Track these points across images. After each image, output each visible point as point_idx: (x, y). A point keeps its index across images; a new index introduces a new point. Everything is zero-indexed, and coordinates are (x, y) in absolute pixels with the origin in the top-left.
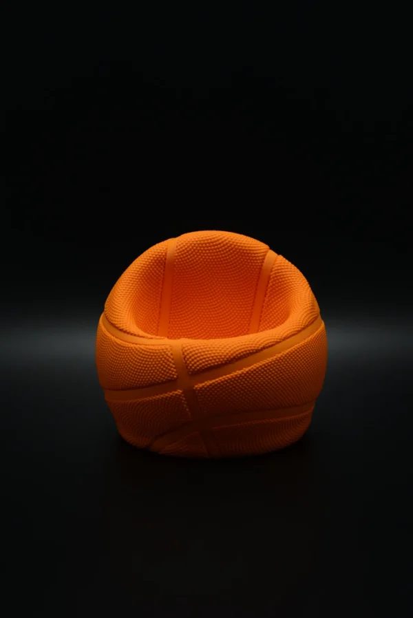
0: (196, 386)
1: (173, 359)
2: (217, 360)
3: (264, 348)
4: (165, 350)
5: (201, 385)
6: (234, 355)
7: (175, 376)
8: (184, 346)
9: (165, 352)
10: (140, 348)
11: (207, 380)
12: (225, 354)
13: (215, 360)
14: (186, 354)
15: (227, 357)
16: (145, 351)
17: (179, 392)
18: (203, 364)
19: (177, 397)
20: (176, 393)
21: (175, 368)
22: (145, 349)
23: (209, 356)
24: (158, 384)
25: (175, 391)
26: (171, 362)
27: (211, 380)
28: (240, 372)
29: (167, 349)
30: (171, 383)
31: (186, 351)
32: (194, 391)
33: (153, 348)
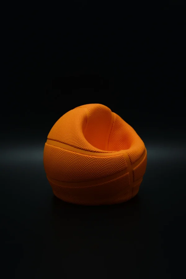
0: (134, 169)
1: (125, 159)
7: (127, 167)
8: (128, 153)
9: (122, 157)
10: (110, 158)
11: (136, 166)
14: (130, 156)
16: (113, 158)
19: (127, 176)
21: (127, 163)
24: (120, 171)
25: (127, 173)
26: (125, 161)
29: (122, 155)
30: (125, 170)
32: (133, 171)
33: (116, 156)
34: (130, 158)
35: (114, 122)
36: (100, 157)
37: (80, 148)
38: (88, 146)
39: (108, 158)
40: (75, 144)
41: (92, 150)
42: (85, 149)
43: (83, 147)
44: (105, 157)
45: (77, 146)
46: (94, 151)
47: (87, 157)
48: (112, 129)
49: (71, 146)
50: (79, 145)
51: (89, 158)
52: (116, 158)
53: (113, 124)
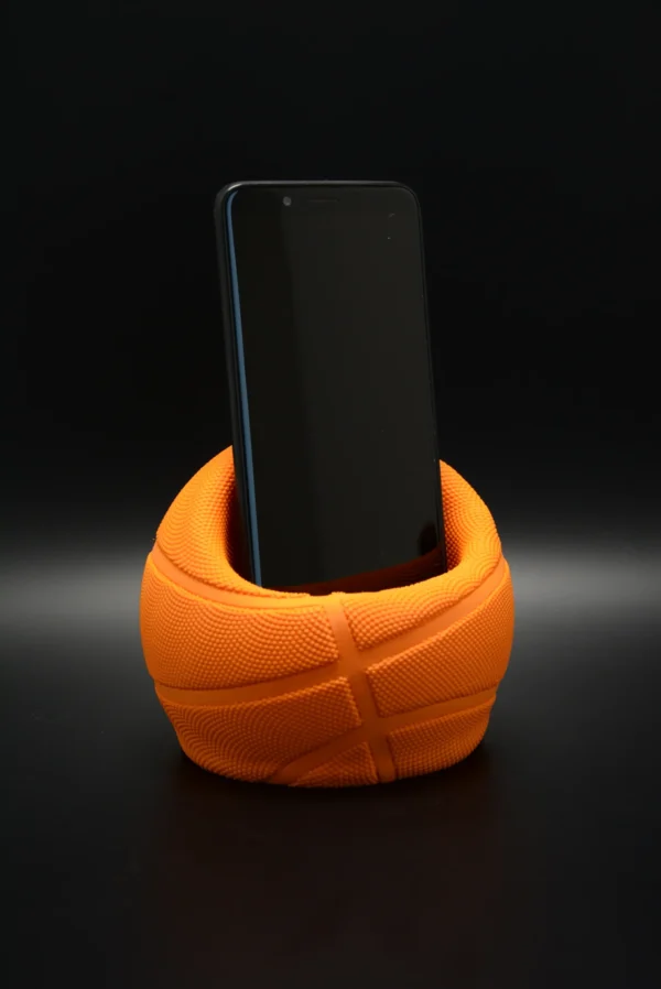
0: (370, 668)
1: (330, 628)
2: (401, 623)
3: (461, 598)
4: (316, 615)
5: (377, 666)
6: (425, 612)
7: (336, 656)
8: (346, 605)
9: (315, 618)
10: (269, 615)
11: (386, 657)
12: (412, 612)
13: (397, 623)
14: (351, 617)
15: (415, 616)
16: (279, 619)
17: (342, 680)
18: (381, 632)
19: (339, 690)
20: (337, 682)
21: (334, 642)
22: (278, 616)
23: (387, 617)
24: (305, 670)
25: (336, 679)
26: (327, 633)
27: (391, 655)
28: (434, 639)
29: (318, 612)
30: (328, 667)
31: (351, 613)
32: (367, 676)
33: (293, 612)
34: (350, 625)
36: (235, 609)
38: (205, 566)
39: (262, 618)
40: (178, 554)
42: (199, 576)
44: (252, 612)
45: (180, 564)
46: (223, 585)
47: (200, 603)
50: (185, 558)
52: (290, 621)
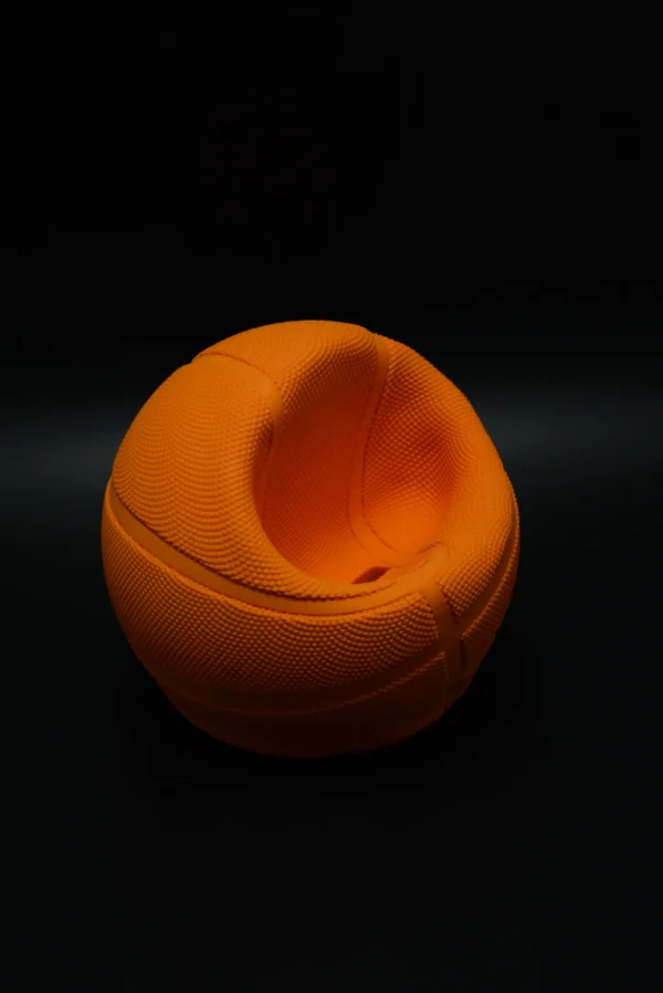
0: (464, 634)
1: (431, 612)
5: (469, 629)
7: (437, 637)
14: (450, 594)
17: (441, 655)
19: (438, 664)
20: (437, 659)
21: (436, 625)
27: (479, 613)
31: (448, 590)
32: (462, 642)
34: (448, 603)
35: (386, 384)
37: (244, 582)
38: (276, 577)
40: (224, 563)
41: (293, 592)
42: (268, 589)
43: (257, 581)
45: (234, 575)
47: (277, 619)
48: (377, 409)
49: (208, 568)
50: (239, 569)
51: (285, 626)
53: (384, 391)
